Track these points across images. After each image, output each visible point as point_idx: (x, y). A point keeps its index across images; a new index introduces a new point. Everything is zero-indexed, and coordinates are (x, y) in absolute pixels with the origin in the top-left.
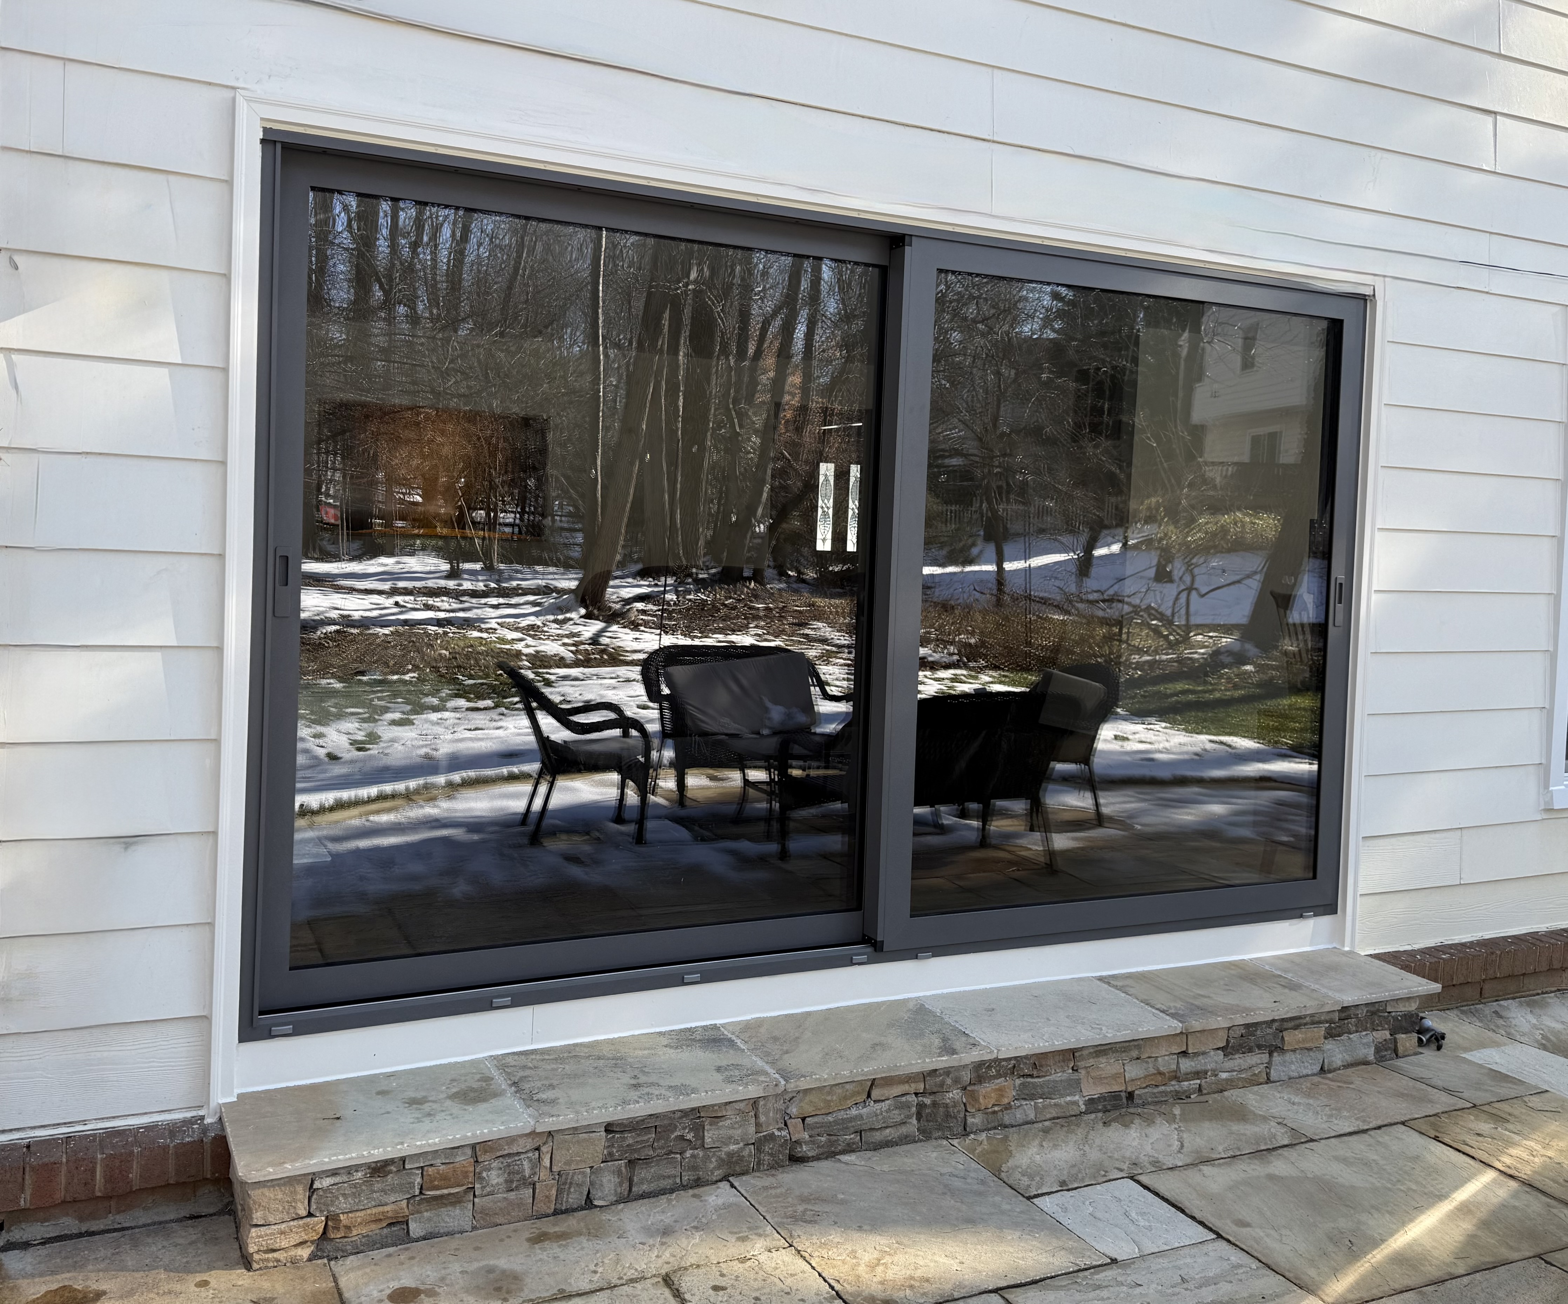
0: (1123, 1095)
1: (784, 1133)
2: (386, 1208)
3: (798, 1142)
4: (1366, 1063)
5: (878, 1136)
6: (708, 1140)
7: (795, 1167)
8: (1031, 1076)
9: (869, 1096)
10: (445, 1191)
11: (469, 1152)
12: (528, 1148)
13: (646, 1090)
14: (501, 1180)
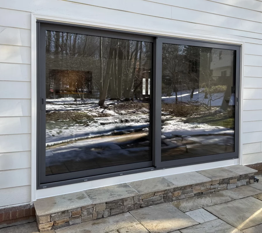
0: (201, 193)
1: (139, 202)
2: (65, 220)
3: (141, 204)
4: (245, 185)
5: (156, 202)
6: (125, 204)
7: (141, 209)
8: (184, 190)
9: (154, 195)
10: (76, 216)
11: (80, 208)
12: (91, 207)
13: (113, 196)
14: (86, 213)
